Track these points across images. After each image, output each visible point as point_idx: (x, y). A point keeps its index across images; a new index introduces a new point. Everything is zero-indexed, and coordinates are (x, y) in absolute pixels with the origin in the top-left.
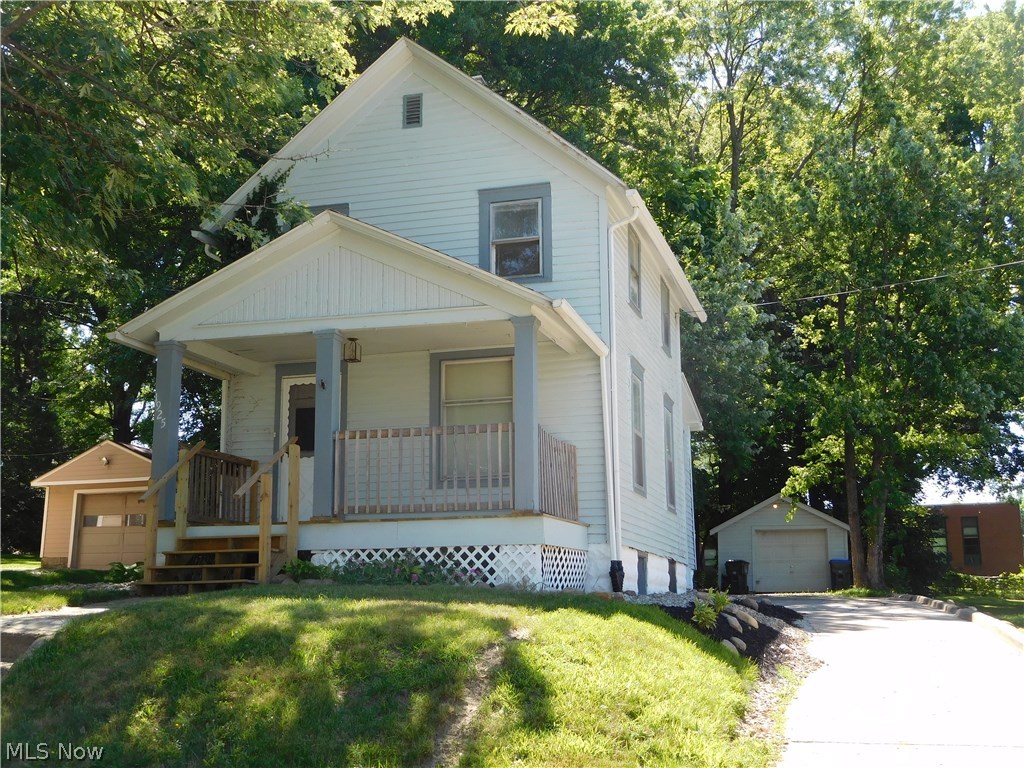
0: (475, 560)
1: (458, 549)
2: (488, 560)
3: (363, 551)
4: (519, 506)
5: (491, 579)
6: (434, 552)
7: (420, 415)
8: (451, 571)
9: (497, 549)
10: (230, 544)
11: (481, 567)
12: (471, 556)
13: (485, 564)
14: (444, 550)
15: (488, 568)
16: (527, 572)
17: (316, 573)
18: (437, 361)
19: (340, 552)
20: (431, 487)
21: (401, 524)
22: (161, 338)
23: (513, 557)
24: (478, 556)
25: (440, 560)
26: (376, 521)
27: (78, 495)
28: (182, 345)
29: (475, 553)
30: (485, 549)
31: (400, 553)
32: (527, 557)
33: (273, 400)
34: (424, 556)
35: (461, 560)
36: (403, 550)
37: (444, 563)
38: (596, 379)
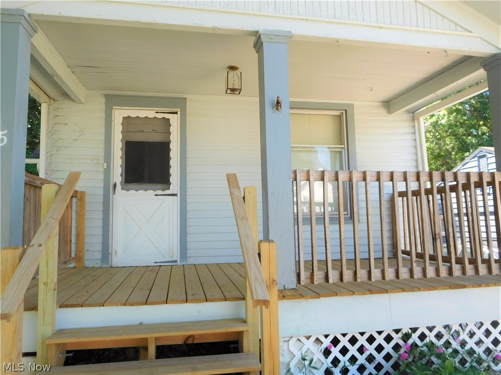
0: (484, 338)
1: (463, 326)
3: (345, 335)
6: (435, 331)
8: (455, 353)
12: (479, 334)
14: (447, 327)
24: (487, 334)
25: (443, 341)
29: (483, 329)
30: (495, 324)
31: (393, 335)
33: (103, 131)
36: (397, 331)
38: (412, 137)
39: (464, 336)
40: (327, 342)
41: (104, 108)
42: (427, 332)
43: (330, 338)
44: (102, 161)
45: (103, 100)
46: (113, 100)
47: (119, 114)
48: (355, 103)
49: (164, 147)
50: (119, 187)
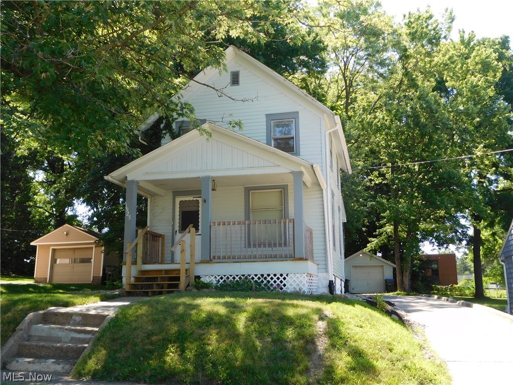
0: (277, 280)
1: (269, 275)
2: (283, 280)
3: (225, 276)
4: (297, 256)
5: (284, 288)
6: (257, 277)
7: (240, 215)
8: (265, 285)
9: (287, 275)
10: (163, 272)
11: (280, 283)
12: (275, 278)
13: (281, 282)
14: (262, 275)
15: (283, 284)
16: (301, 286)
17: (207, 286)
18: (248, 190)
19: (214, 276)
20: (245, 247)
21: (242, 263)
22: (129, 179)
23: (294, 279)
24: (278, 278)
25: (261, 280)
26: (231, 262)
27: (52, 249)
28: (137, 182)
29: (277, 277)
30: (281, 275)
31: (242, 277)
32: (301, 279)
33: (172, 208)
34: (253, 278)
35: (270, 280)
36: (243, 275)
37: (262, 282)
38: (321, 199)
39: (269, 279)
40: (218, 278)
41: (172, 197)
42: (254, 277)
43: (220, 277)
44: (171, 221)
45: (172, 194)
46: (176, 193)
47: (178, 200)
48: (289, 184)
49: (197, 213)
50: (178, 232)
